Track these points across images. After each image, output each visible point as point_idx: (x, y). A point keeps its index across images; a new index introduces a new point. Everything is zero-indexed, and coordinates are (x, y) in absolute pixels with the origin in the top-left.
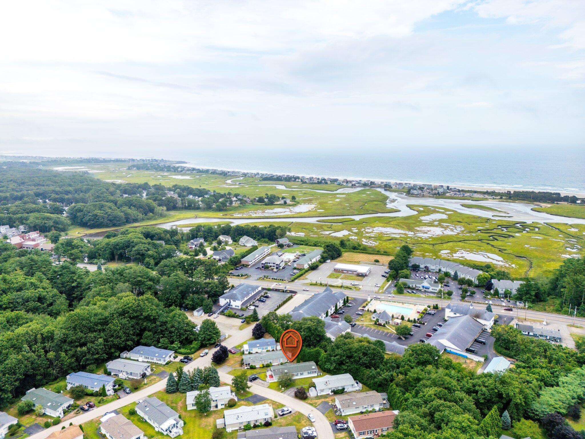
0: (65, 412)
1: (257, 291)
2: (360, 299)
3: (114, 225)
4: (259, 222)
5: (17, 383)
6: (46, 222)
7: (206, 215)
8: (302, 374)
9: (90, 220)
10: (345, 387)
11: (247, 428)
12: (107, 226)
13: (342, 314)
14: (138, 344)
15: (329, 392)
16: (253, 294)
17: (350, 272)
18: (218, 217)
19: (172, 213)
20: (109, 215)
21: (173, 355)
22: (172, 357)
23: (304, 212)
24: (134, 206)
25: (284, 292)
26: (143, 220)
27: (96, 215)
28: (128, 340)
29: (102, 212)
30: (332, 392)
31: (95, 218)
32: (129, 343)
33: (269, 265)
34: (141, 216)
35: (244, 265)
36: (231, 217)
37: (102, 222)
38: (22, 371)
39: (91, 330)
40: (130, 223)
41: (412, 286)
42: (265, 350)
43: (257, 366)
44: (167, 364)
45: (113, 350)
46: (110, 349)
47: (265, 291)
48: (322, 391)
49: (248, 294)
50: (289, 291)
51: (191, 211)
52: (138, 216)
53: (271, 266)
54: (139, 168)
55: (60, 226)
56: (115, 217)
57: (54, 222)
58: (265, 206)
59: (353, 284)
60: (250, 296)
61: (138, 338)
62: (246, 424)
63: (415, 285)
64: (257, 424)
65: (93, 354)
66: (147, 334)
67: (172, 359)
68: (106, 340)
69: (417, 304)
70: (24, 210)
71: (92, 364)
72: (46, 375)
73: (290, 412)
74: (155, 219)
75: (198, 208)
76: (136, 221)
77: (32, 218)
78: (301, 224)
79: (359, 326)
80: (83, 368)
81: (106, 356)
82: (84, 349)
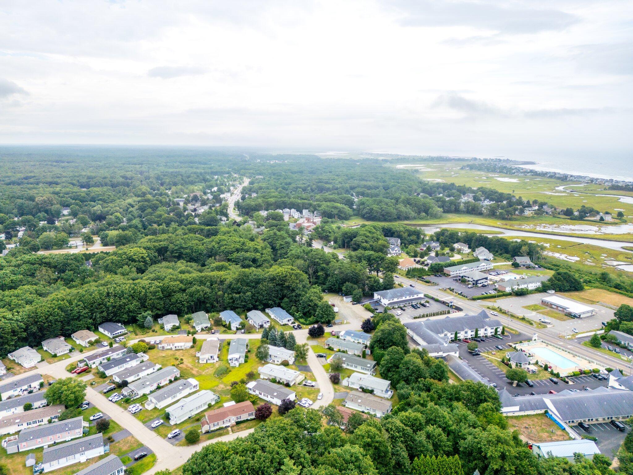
0: (202, 330)
1: (415, 296)
2: (525, 335)
3: (385, 220)
4: (529, 237)
5: (192, 303)
6: (333, 210)
7: (484, 222)
8: (356, 367)
9: (366, 213)
10: (375, 390)
11: (274, 381)
12: (379, 220)
13: (479, 341)
14: (279, 306)
15: (358, 387)
16: (408, 298)
17: (559, 308)
18: (495, 225)
19: (450, 216)
20: (383, 210)
21: (293, 321)
22: (291, 322)
23: (617, 235)
24: (410, 205)
25: (448, 306)
26: (415, 218)
27: (372, 209)
28: (270, 300)
29: (377, 206)
30: (360, 388)
31: (371, 211)
32: (270, 302)
33: (467, 279)
34: (413, 214)
35: (445, 274)
36: (511, 228)
37: (376, 216)
38: (197, 296)
39: (248, 285)
40: (401, 220)
41: (625, 344)
42: (356, 342)
43: (335, 349)
44: (284, 325)
45: (257, 303)
46: (256, 302)
47: (427, 299)
48: (353, 384)
49: (401, 296)
50: (454, 307)
51: (472, 216)
52: (410, 214)
53: (469, 281)
54: (472, 167)
55: (343, 215)
56: (387, 213)
57: (339, 211)
58: (569, 221)
59: (542, 320)
60: (404, 299)
61: (280, 301)
62: (274, 377)
63: (628, 344)
64: (281, 381)
65: (242, 301)
66: (286, 300)
67: (290, 323)
68: (254, 295)
69: (592, 362)
70: (325, 199)
71: (240, 308)
72: (213, 306)
73: (312, 386)
74: (427, 220)
75: (480, 214)
76: (407, 218)
77: (325, 206)
78: (588, 246)
79: (482, 357)
80: (233, 309)
81: (251, 306)
82: (238, 296)
